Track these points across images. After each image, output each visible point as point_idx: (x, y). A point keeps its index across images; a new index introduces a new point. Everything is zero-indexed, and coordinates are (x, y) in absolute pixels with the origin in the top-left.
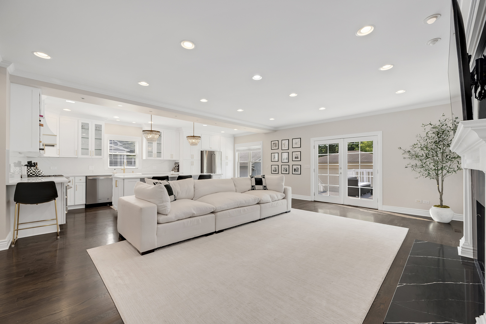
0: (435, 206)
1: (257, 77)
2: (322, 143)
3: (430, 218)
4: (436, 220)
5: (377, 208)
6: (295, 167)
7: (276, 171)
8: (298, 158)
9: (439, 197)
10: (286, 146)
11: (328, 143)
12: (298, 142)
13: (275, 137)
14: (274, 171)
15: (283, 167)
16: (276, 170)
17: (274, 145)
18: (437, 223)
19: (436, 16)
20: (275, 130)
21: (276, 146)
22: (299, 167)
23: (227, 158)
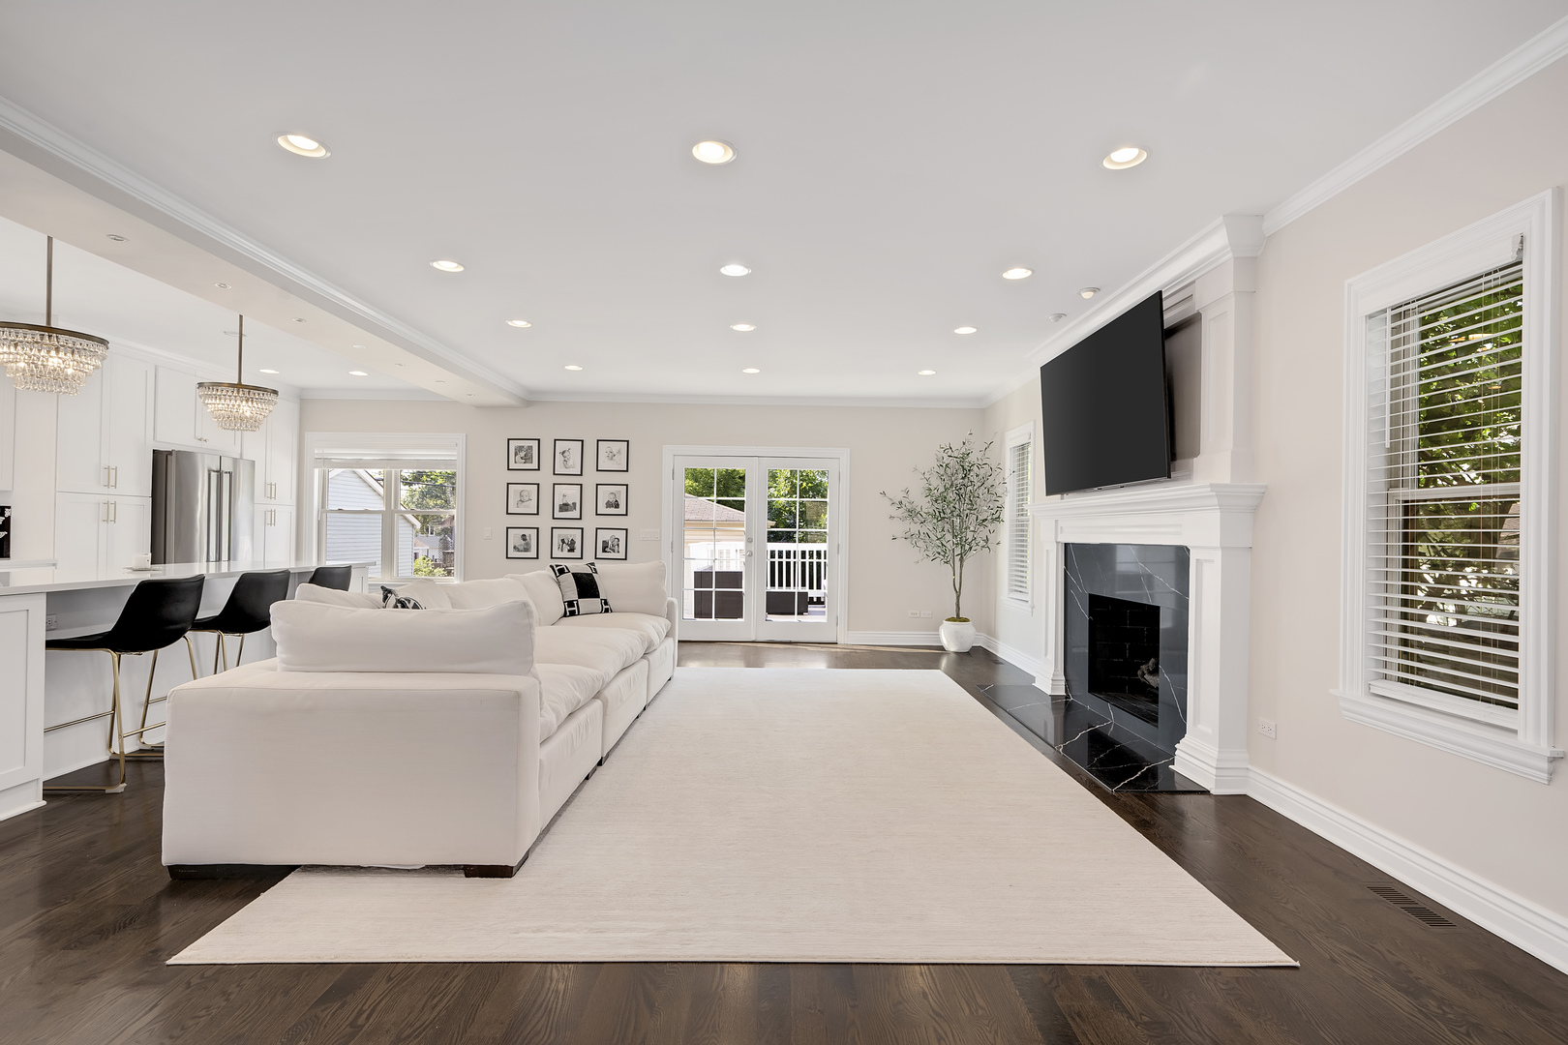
0: (949, 620)
1: (734, 270)
2: (700, 465)
3: (942, 648)
4: (951, 647)
5: (834, 641)
6: (604, 536)
7: (526, 550)
8: (617, 506)
9: (955, 601)
10: (570, 463)
11: (717, 466)
12: (619, 452)
13: (525, 427)
14: (519, 551)
15: (559, 536)
16: (528, 544)
17: (522, 454)
18: (953, 655)
19: (1095, 290)
20: (530, 401)
21: (527, 459)
22: (621, 535)
23: (271, 490)
